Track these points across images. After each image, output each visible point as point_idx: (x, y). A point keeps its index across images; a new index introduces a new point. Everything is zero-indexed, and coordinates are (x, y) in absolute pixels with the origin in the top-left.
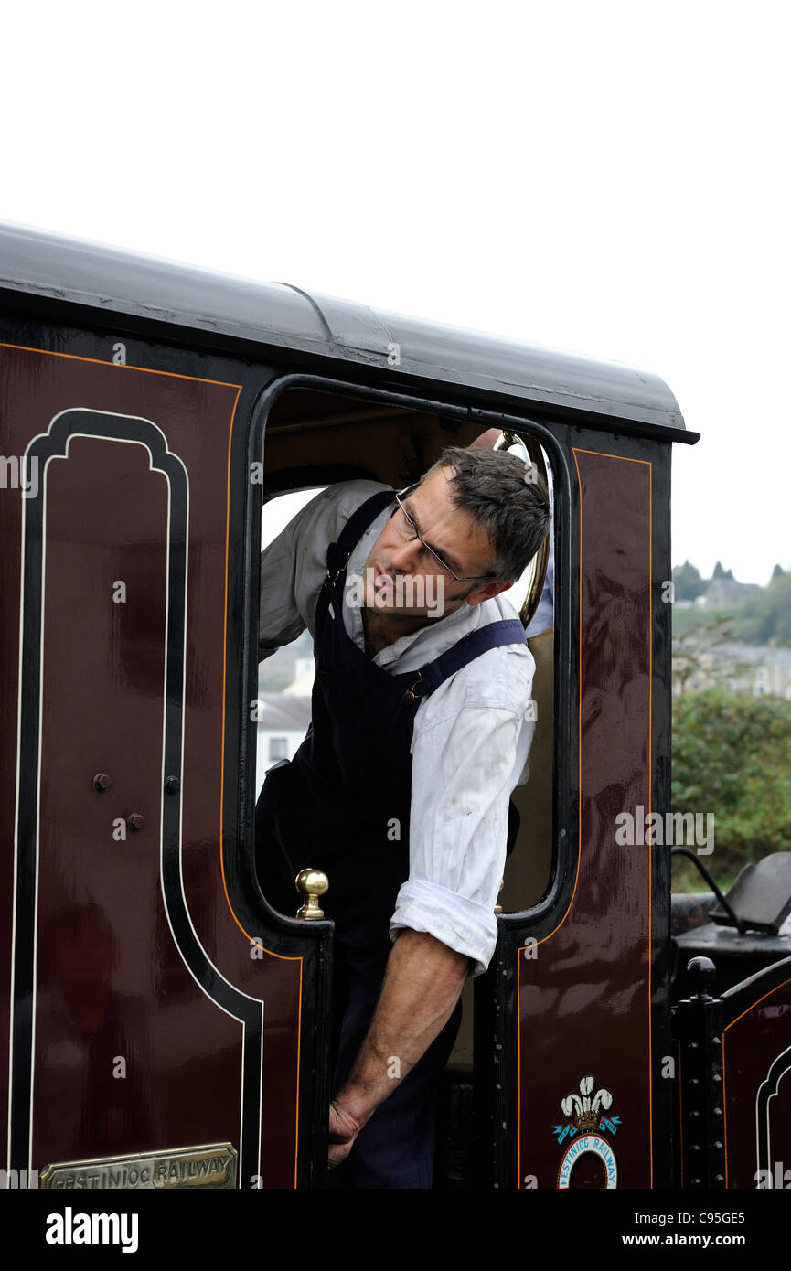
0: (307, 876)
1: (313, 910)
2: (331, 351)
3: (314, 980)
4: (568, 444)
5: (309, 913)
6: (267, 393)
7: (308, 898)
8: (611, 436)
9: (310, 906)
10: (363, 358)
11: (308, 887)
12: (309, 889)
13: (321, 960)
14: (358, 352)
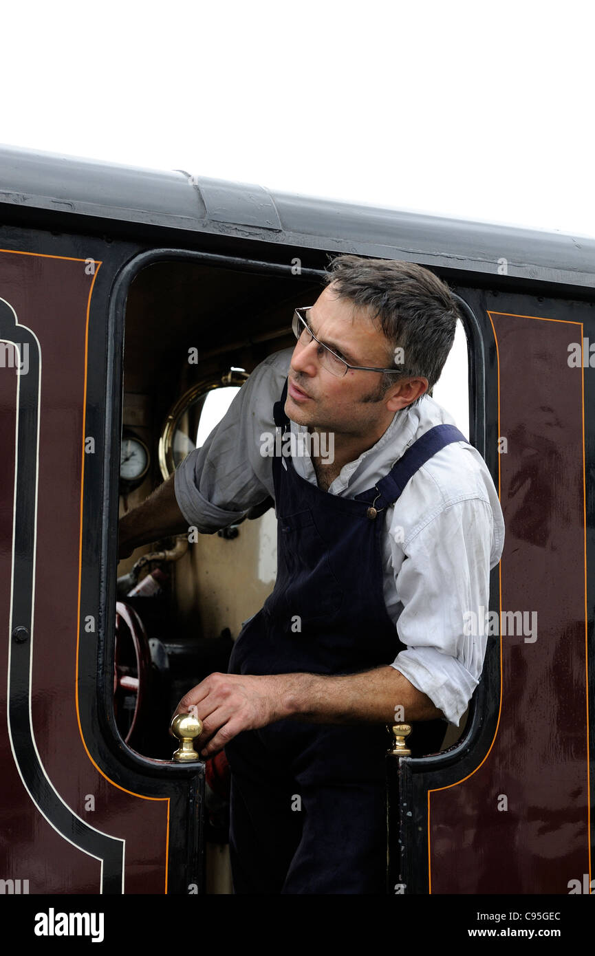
0: (181, 720)
1: (187, 753)
2: (204, 226)
3: (183, 820)
4: (482, 309)
5: (182, 755)
6: (129, 267)
7: (182, 741)
8: (535, 299)
9: (184, 749)
10: (241, 233)
11: (180, 731)
12: (182, 733)
13: (191, 801)
14: (234, 227)
